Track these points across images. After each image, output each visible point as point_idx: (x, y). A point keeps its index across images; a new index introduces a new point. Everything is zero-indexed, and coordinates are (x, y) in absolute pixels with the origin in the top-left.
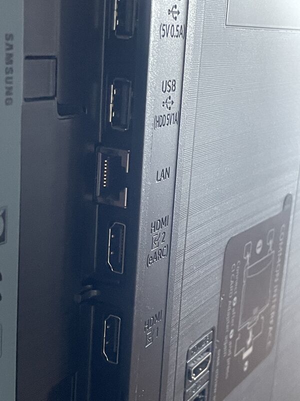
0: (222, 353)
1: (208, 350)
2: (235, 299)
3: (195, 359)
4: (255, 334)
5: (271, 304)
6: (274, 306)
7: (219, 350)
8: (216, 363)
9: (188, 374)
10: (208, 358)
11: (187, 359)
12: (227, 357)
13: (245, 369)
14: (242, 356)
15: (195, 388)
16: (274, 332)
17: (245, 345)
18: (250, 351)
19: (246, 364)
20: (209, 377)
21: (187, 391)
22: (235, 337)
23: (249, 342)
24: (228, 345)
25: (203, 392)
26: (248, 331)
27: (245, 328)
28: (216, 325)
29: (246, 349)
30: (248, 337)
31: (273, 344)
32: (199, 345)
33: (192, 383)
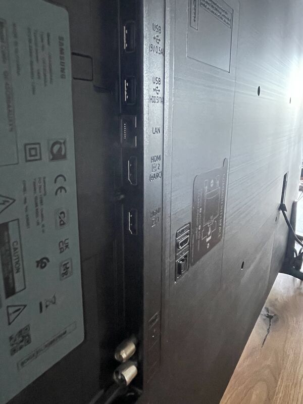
0: (195, 236)
1: (187, 234)
2: (201, 209)
3: (181, 238)
4: (212, 230)
5: (220, 215)
6: (221, 217)
7: (194, 235)
8: (192, 242)
9: (177, 245)
10: (188, 238)
11: (176, 237)
12: (198, 239)
13: (208, 247)
14: (206, 240)
15: (181, 254)
16: (222, 230)
17: (207, 234)
18: (210, 238)
19: (208, 244)
20: (189, 249)
21: (177, 254)
22: (202, 229)
23: (209, 233)
24: (198, 232)
25: (186, 256)
26: (208, 227)
27: (207, 225)
28: (191, 221)
29: (208, 237)
30: (208, 231)
31: (221, 236)
32: (183, 231)
33: (180, 251)
